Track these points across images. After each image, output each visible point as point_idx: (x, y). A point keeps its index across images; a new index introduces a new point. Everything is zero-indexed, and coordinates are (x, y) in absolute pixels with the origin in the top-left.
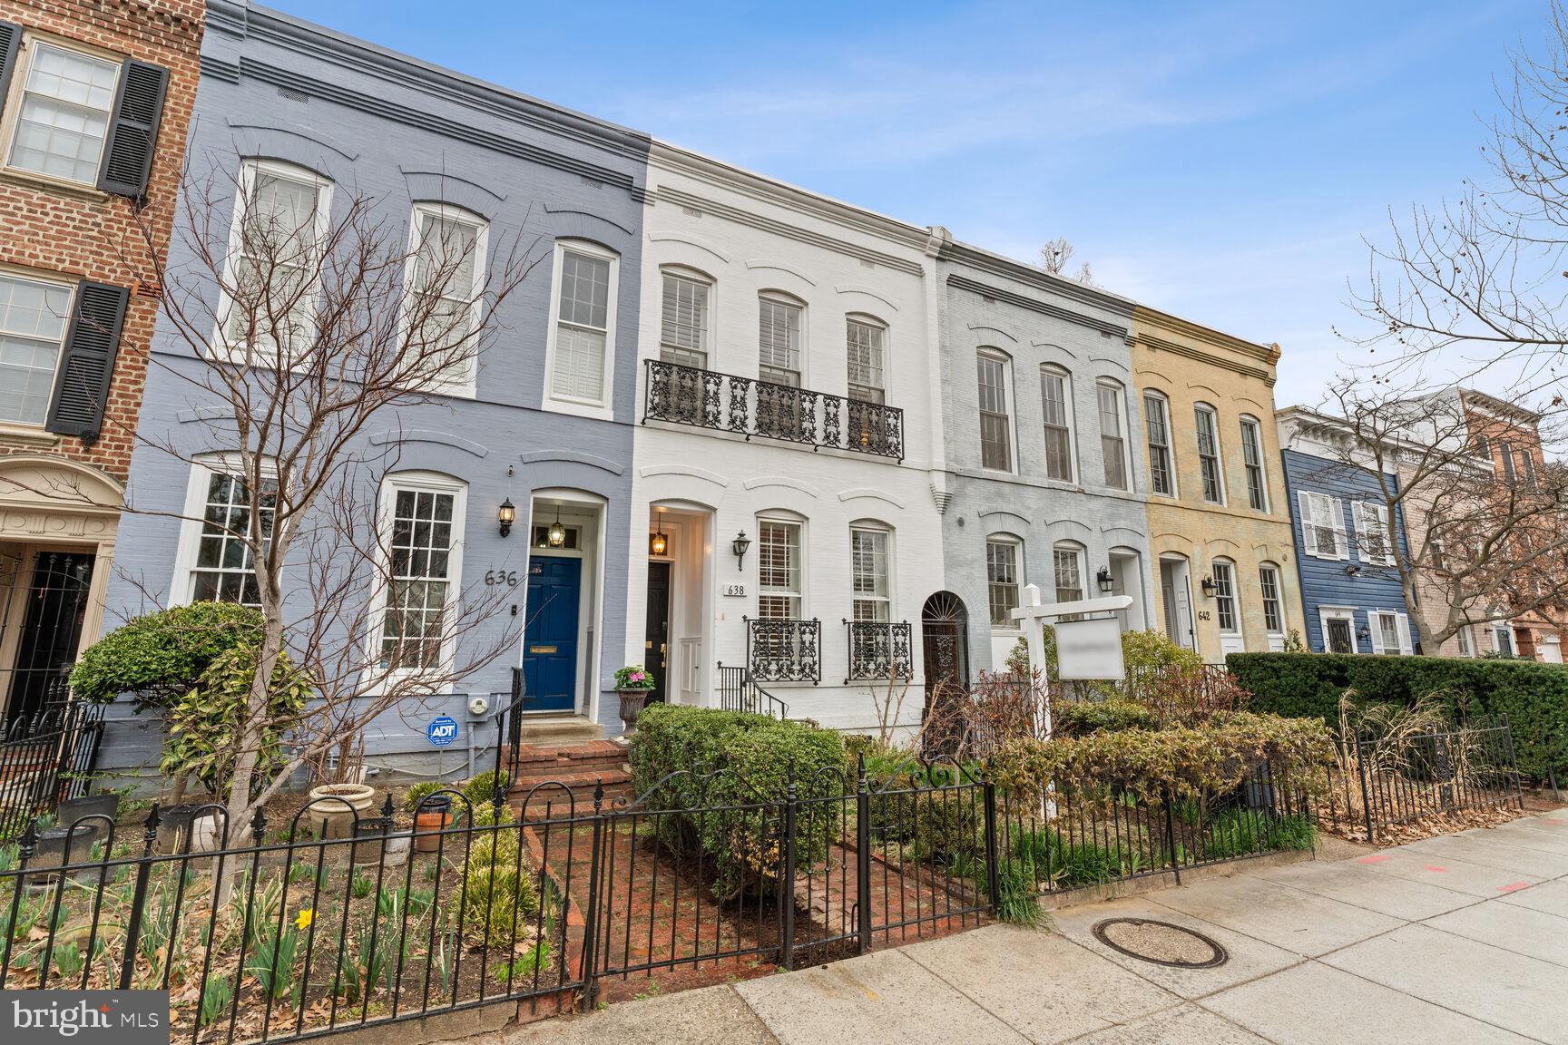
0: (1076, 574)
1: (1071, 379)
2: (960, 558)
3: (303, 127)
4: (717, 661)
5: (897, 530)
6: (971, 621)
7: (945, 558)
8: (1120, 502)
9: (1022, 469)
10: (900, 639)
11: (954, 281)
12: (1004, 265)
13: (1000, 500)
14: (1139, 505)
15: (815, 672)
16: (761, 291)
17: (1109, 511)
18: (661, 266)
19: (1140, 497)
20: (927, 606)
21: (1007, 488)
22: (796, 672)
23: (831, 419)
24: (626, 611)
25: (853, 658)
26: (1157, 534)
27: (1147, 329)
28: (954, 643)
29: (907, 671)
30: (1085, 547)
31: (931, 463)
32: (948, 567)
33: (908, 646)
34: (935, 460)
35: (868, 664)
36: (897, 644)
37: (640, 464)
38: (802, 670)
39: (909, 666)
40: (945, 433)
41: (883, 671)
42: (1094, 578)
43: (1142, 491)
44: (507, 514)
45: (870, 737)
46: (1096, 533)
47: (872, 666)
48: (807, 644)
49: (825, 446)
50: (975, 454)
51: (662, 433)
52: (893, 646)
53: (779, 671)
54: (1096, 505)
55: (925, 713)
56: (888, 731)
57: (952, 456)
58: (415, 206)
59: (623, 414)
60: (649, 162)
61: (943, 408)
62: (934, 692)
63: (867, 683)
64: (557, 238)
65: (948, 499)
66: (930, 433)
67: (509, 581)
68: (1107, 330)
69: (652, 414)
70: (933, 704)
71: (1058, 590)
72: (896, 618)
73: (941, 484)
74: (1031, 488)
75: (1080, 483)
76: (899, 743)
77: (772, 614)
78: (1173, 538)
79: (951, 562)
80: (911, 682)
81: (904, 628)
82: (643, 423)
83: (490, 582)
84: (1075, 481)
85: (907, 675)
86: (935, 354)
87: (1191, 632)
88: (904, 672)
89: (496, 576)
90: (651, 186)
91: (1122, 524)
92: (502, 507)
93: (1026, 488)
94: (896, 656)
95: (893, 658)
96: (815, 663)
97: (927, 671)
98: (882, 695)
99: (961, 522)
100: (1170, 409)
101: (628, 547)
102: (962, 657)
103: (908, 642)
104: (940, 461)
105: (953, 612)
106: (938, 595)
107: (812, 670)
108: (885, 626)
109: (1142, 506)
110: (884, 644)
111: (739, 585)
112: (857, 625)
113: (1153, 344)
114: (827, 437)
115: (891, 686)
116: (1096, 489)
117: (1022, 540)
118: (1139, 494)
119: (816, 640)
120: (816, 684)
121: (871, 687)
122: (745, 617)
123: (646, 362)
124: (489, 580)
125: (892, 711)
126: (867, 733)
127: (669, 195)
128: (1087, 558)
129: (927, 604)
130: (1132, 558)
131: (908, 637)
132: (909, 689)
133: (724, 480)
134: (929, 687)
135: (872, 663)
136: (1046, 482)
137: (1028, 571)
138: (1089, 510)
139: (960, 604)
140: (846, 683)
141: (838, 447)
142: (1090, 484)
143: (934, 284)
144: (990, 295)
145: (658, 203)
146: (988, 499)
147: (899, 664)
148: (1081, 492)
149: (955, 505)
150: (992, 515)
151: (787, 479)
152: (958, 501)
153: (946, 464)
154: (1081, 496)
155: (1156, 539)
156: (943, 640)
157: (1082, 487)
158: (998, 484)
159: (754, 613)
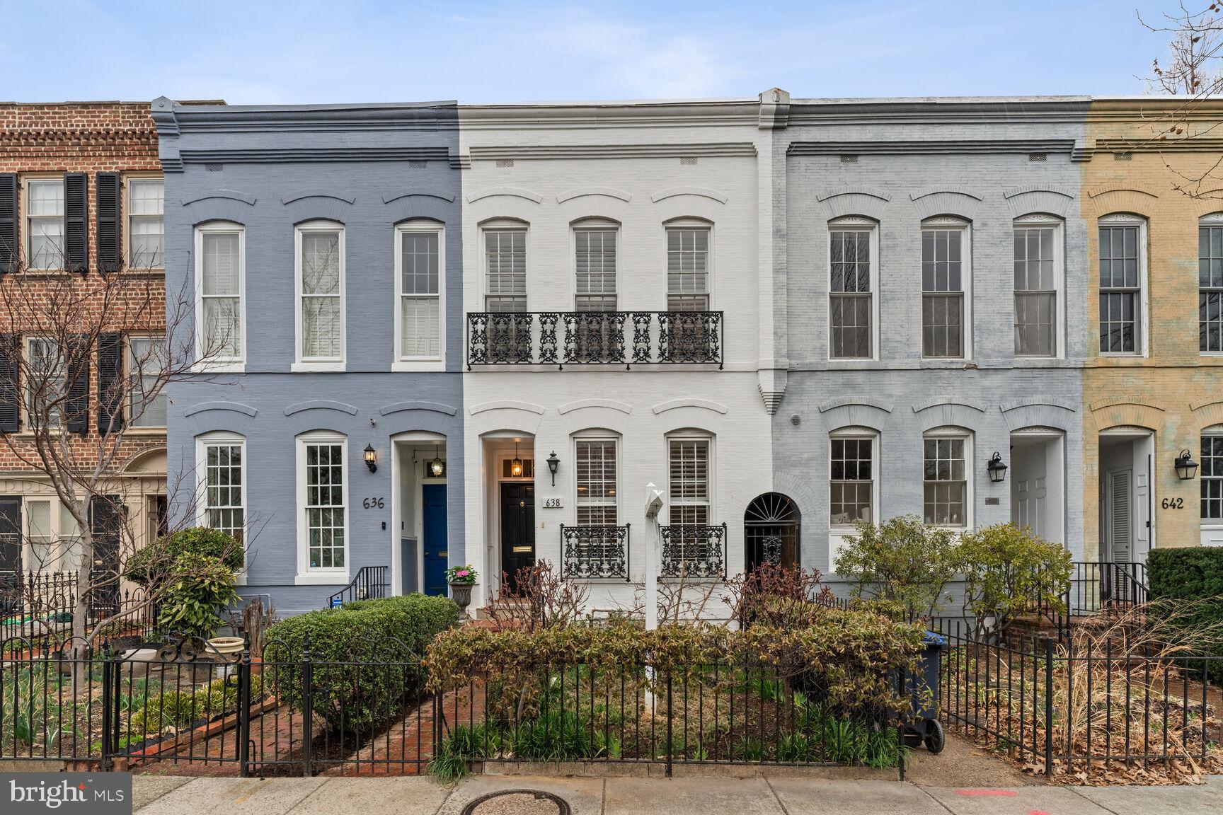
1: (972, 229)
2: (794, 458)
3: (223, 191)
5: (719, 436)
6: (805, 521)
7: (774, 459)
8: (1039, 372)
11: (795, 150)
12: (867, 108)
13: (850, 391)
14: (1069, 373)
16: (572, 223)
17: (1016, 385)
18: (479, 224)
21: (860, 378)
23: (641, 336)
26: (1098, 406)
27: (1112, 131)
28: (784, 543)
30: (971, 431)
31: (758, 362)
32: (776, 468)
34: (762, 359)
37: (469, 405)
40: (776, 328)
42: (983, 466)
43: (1077, 354)
44: (370, 456)
46: (992, 415)
49: (635, 363)
50: (819, 345)
51: (486, 375)
54: (995, 380)
57: (784, 351)
58: (296, 229)
59: (453, 364)
60: (460, 127)
61: (775, 301)
64: (396, 224)
65: (778, 400)
66: (758, 330)
67: (379, 504)
68: (1037, 151)
69: (473, 360)
71: (926, 484)
72: (714, 520)
73: (768, 383)
74: (896, 373)
75: (973, 358)
77: (593, 521)
78: (1129, 408)
79: (781, 463)
82: (469, 369)
83: (367, 506)
84: (968, 356)
86: (767, 241)
87: (1149, 524)
89: (370, 501)
90: (464, 151)
91: (1037, 399)
92: (366, 451)
93: (887, 374)
99: (796, 421)
100: (1149, 235)
104: (768, 359)
105: (783, 513)
106: (766, 497)
109: (1078, 373)
111: (555, 497)
113: (1123, 150)
114: (637, 354)
116: (999, 362)
117: (878, 431)
118: (1074, 359)
122: (562, 526)
123: (470, 315)
124: (366, 505)
127: (482, 154)
128: (974, 444)
129: (751, 506)
130: (1055, 439)
133: (541, 408)
136: (919, 363)
137: (885, 465)
138: (984, 388)
139: (792, 505)
141: (648, 363)
142: (989, 356)
143: (770, 161)
144: (849, 152)
145: (474, 165)
146: (831, 392)
148: (975, 367)
149: (789, 403)
150: (838, 410)
151: (598, 400)
152: (794, 398)
153: (776, 361)
154: (975, 373)
155: (1094, 413)
156: (769, 540)
157: (975, 362)
158: (847, 374)
159: (572, 522)
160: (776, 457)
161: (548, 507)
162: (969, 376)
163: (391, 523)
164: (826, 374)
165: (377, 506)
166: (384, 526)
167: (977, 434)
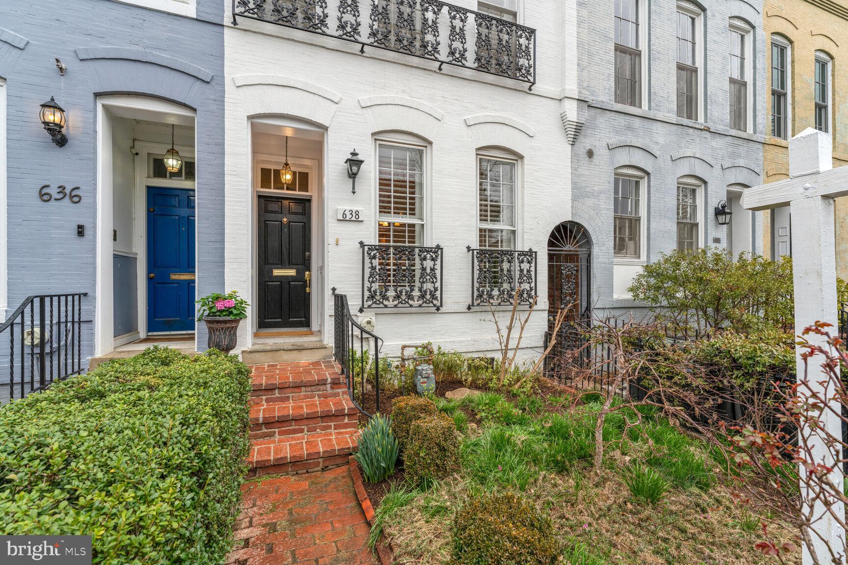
0: (694, 208)
1: (705, 17)
2: (588, 190)
4: (332, 287)
5: (525, 159)
6: (595, 250)
7: (573, 188)
8: (740, 142)
9: (653, 104)
10: (525, 266)
13: (630, 133)
14: (757, 145)
15: (436, 299)
17: (730, 150)
19: (759, 137)
20: (553, 235)
21: (637, 122)
22: (416, 299)
23: (457, 34)
24: (223, 234)
25: (476, 285)
26: (770, 173)
28: (577, 271)
29: (532, 297)
30: (705, 182)
31: (563, 90)
32: (575, 198)
33: (533, 273)
34: (568, 87)
35: (492, 290)
36: (521, 271)
38: (422, 296)
39: (533, 293)
40: (579, 60)
41: (507, 297)
42: (711, 211)
43: (761, 133)
44: (52, 117)
45: (493, 359)
46: (717, 170)
47: (495, 292)
48: (428, 271)
49: (449, 63)
50: (608, 86)
52: (518, 273)
53: (398, 297)
54: (718, 143)
55: (548, 336)
56: (510, 354)
57: (585, 85)
59: (208, 10)
61: (578, 34)
62: (557, 318)
63: (488, 308)
65: (579, 128)
66: (563, 59)
67: (71, 197)
69: (240, 10)
70: (556, 329)
71: (678, 223)
72: (522, 245)
73: (572, 111)
74: (660, 123)
75: (706, 121)
76: (521, 363)
77: (394, 241)
79: (578, 193)
80: (535, 308)
81: (530, 255)
82: (235, 22)
83: (47, 199)
84: (701, 119)
85: (531, 300)
88: (527, 298)
89: (53, 191)
91: (741, 162)
92: (44, 108)
93: (655, 123)
94: (520, 283)
95: (517, 285)
96: (436, 289)
97: (551, 297)
98: (504, 321)
99: (590, 154)
100: (793, 55)
101: (223, 165)
102: (585, 283)
103: (533, 269)
104: (572, 88)
105: (577, 242)
106: (564, 224)
107: (433, 297)
108: (510, 253)
109: (760, 146)
110: (509, 271)
111: (354, 209)
112: (482, 253)
114: (452, 54)
115: (514, 311)
116: (720, 128)
117: (648, 174)
118: (758, 135)
119: (438, 267)
120: (438, 309)
121: (493, 313)
122: (361, 243)
124: (44, 196)
125: (515, 334)
126: (489, 355)
128: (706, 194)
129: (553, 233)
131: (533, 265)
132: (533, 313)
133: (337, 96)
134: (552, 312)
135: (496, 289)
136: (674, 118)
137: (652, 204)
138: (713, 148)
139: (586, 234)
140: (469, 308)
141: (464, 66)
142: (715, 123)
146: (617, 132)
147: (523, 291)
148: (708, 130)
149: (585, 136)
150: (621, 148)
151: (406, 99)
152: (589, 132)
153: (580, 92)
154: (708, 135)
155: (769, 178)
156: (567, 268)
157: (708, 125)
158: (628, 117)
159: (372, 239)
160: (575, 186)
161: (344, 220)
162: (705, 136)
163: (95, 227)
164: (613, 114)
165: (67, 199)
166: (81, 231)
167: (709, 185)
